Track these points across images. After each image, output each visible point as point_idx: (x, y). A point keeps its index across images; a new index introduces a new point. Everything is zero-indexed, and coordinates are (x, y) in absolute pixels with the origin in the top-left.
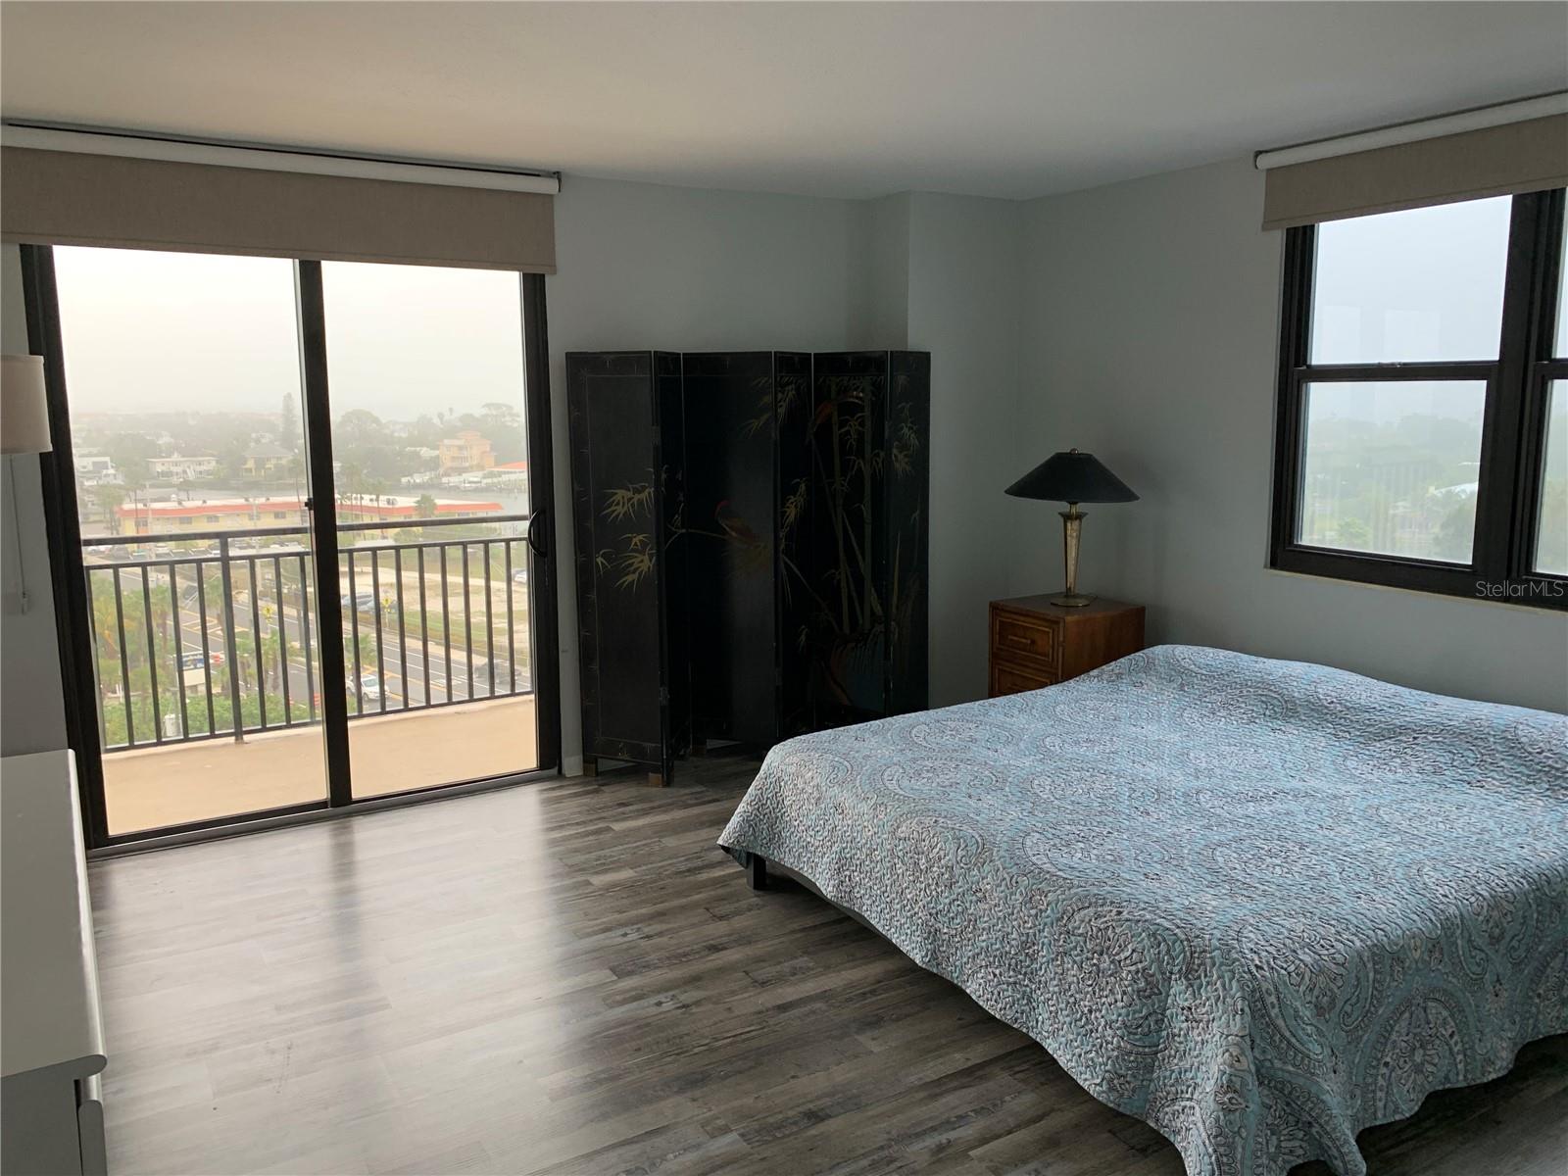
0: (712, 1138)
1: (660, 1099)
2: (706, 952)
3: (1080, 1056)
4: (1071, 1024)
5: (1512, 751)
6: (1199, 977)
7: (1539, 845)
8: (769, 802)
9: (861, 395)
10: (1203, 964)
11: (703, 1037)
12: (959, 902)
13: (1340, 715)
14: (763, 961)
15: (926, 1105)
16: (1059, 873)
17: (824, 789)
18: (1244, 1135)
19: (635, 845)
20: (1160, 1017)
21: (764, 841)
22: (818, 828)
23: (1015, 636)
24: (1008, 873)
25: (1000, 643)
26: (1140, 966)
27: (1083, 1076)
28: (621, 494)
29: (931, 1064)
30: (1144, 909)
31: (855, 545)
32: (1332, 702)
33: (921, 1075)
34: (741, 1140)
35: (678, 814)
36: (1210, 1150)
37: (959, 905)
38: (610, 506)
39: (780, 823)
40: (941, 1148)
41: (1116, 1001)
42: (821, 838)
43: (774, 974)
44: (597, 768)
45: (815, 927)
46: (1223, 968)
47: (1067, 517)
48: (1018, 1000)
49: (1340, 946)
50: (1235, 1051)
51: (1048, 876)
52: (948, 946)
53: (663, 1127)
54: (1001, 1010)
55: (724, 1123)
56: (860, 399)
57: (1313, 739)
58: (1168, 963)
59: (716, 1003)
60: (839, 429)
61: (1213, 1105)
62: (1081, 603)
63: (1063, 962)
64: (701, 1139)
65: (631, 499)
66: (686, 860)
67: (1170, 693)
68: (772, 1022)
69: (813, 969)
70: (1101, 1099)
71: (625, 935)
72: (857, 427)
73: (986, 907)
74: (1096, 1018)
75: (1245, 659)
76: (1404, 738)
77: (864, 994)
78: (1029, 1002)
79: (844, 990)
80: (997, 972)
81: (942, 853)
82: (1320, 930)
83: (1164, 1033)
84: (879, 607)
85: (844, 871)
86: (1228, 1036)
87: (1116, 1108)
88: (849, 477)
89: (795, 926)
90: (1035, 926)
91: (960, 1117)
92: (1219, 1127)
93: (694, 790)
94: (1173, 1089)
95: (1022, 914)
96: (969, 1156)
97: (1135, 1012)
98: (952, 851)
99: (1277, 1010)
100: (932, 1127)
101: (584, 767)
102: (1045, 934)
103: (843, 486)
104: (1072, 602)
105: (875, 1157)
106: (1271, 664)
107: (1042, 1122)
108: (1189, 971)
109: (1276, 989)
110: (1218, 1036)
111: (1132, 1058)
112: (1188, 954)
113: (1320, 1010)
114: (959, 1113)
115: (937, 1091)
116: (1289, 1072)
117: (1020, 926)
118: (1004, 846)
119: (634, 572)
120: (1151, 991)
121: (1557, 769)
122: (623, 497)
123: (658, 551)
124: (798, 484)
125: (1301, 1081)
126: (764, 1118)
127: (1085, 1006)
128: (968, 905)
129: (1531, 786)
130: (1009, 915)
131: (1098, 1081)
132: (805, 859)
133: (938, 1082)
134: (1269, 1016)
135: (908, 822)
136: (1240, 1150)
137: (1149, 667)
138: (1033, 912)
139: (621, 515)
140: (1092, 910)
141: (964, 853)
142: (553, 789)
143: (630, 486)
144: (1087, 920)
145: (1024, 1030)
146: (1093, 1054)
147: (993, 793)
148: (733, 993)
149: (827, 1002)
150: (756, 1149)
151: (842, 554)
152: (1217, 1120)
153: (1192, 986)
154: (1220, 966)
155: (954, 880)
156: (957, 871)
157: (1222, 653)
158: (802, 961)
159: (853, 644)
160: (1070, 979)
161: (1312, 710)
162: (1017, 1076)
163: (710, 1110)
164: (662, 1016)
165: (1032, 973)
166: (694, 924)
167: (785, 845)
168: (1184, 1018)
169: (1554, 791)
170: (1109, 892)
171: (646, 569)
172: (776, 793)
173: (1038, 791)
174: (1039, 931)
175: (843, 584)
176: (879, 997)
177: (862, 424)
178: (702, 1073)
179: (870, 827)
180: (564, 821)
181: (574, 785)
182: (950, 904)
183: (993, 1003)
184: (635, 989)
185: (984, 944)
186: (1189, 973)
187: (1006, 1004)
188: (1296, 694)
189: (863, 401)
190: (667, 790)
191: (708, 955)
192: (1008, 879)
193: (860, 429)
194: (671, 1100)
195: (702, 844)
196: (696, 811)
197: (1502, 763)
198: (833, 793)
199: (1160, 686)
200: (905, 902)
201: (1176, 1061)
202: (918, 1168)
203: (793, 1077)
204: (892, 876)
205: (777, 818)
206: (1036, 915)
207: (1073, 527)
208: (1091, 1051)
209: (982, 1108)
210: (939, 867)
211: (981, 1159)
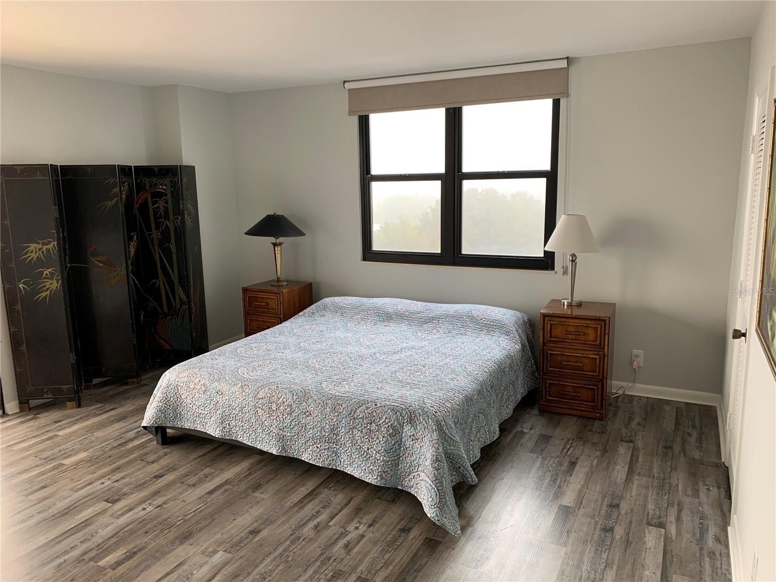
0: (211, 557)
1: (173, 550)
2: (154, 480)
3: (365, 470)
4: (359, 458)
5: (473, 320)
6: (415, 421)
7: (494, 351)
8: (171, 398)
9: (165, 187)
10: (416, 416)
11: (178, 517)
12: (296, 420)
13: (409, 316)
14: (188, 475)
15: (300, 512)
16: (343, 395)
17: (209, 385)
18: (445, 477)
19: (79, 440)
20: (400, 443)
21: (171, 419)
22: (207, 405)
23: (258, 302)
24: (321, 401)
25: (249, 307)
26: (389, 424)
27: (368, 478)
28: (33, 246)
29: (293, 496)
30: (385, 401)
31: (167, 265)
32: (405, 312)
33: (292, 501)
34: (226, 553)
35: (95, 420)
36: (434, 487)
37: (296, 421)
38: (26, 253)
39: (180, 408)
40: (316, 527)
41: (380, 442)
42: (209, 409)
43: (197, 480)
44: (29, 406)
45: (204, 455)
46: (424, 416)
47: (275, 245)
48: (331, 455)
49: (456, 398)
50: (436, 446)
51: (339, 397)
52: (290, 442)
53: (183, 561)
54: (322, 462)
55: (212, 549)
56: (164, 189)
57: (402, 327)
58: (402, 419)
59: (175, 500)
60: (153, 205)
61: (431, 469)
62: (284, 284)
63: (353, 432)
64: (206, 560)
65: (41, 249)
66: (115, 441)
67: (338, 317)
68: (209, 500)
69: (215, 473)
70: (377, 484)
71: (103, 483)
72: (164, 204)
73: (311, 418)
74: (371, 451)
75: (365, 300)
76: (435, 322)
77: (246, 476)
78: (336, 454)
79: (236, 477)
80: (319, 446)
81: (285, 400)
82: (448, 394)
83: (402, 449)
84: (184, 296)
85: (225, 422)
86: (432, 441)
87: (384, 486)
88: (160, 230)
89: (194, 456)
90: (338, 420)
91: (317, 512)
92: (436, 477)
93: (97, 406)
94: (409, 470)
95: (330, 417)
96: (330, 526)
97: (389, 444)
98: (290, 397)
99: (445, 427)
100: (308, 520)
101: (20, 407)
102: (343, 422)
103: (157, 235)
104: (280, 284)
105: (291, 539)
106: (375, 300)
107: (351, 503)
108: (411, 420)
109: (443, 418)
110: (428, 443)
111: (390, 463)
112: (409, 414)
113: (455, 424)
114: (316, 511)
115: (302, 505)
116: (452, 449)
117: (330, 422)
118: (315, 390)
119: (47, 290)
120: (396, 432)
121: (488, 324)
122: (35, 248)
123: (62, 277)
124: (133, 235)
125: (456, 452)
126: (231, 541)
127: (365, 448)
128: (301, 420)
129: (481, 332)
130: (324, 419)
131: (375, 477)
132: (198, 422)
133: (300, 501)
134: (443, 430)
135: (263, 390)
136: (445, 483)
137: (325, 308)
138: (336, 414)
139: (35, 258)
140: (364, 407)
141: (297, 397)
142: (5, 422)
143: (40, 241)
144: (363, 411)
145: (334, 468)
146: (372, 467)
147: (295, 370)
148: (181, 493)
149: (230, 484)
150: (235, 554)
151: (159, 270)
152: (434, 474)
153: (413, 426)
154: (422, 415)
155: (293, 410)
156: (294, 406)
157: (354, 298)
158: (207, 471)
159: (171, 317)
160: (357, 439)
161: (398, 316)
162: (331, 489)
163: (202, 546)
164: (150, 514)
165: (337, 441)
166: (139, 469)
167: (184, 418)
168: (411, 440)
169: (489, 332)
170: (368, 398)
171: (55, 288)
172: (176, 393)
173: (313, 365)
174: (340, 422)
175: (162, 287)
176: (254, 476)
177: (166, 203)
178: (188, 532)
179: (240, 397)
180: (24, 437)
181: (18, 417)
182: (291, 422)
183: (318, 460)
184: (125, 507)
185: (311, 435)
186: (411, 421)
187: (325, 459)
188: (390, 311)
189: (166, 191)
190: (79, 409)
191: (155, 481)
192: (322, 403)
193: (166, 205)
194: (179, 548)
195: (119, 431)
196: (105, 416)
197: (470, 325)
198: (214, 386)
199: (333, 315)
200: (265, 428)
201: (409, 458)
202: (311, 537)
203: (233, 520)
204: (255, 417)
205: (178, 405)
206: (338, 415)
207: (278, 249)
208: (370, 466)
209: (324, 506)
210: (283, 407)
211: (335, 525)
